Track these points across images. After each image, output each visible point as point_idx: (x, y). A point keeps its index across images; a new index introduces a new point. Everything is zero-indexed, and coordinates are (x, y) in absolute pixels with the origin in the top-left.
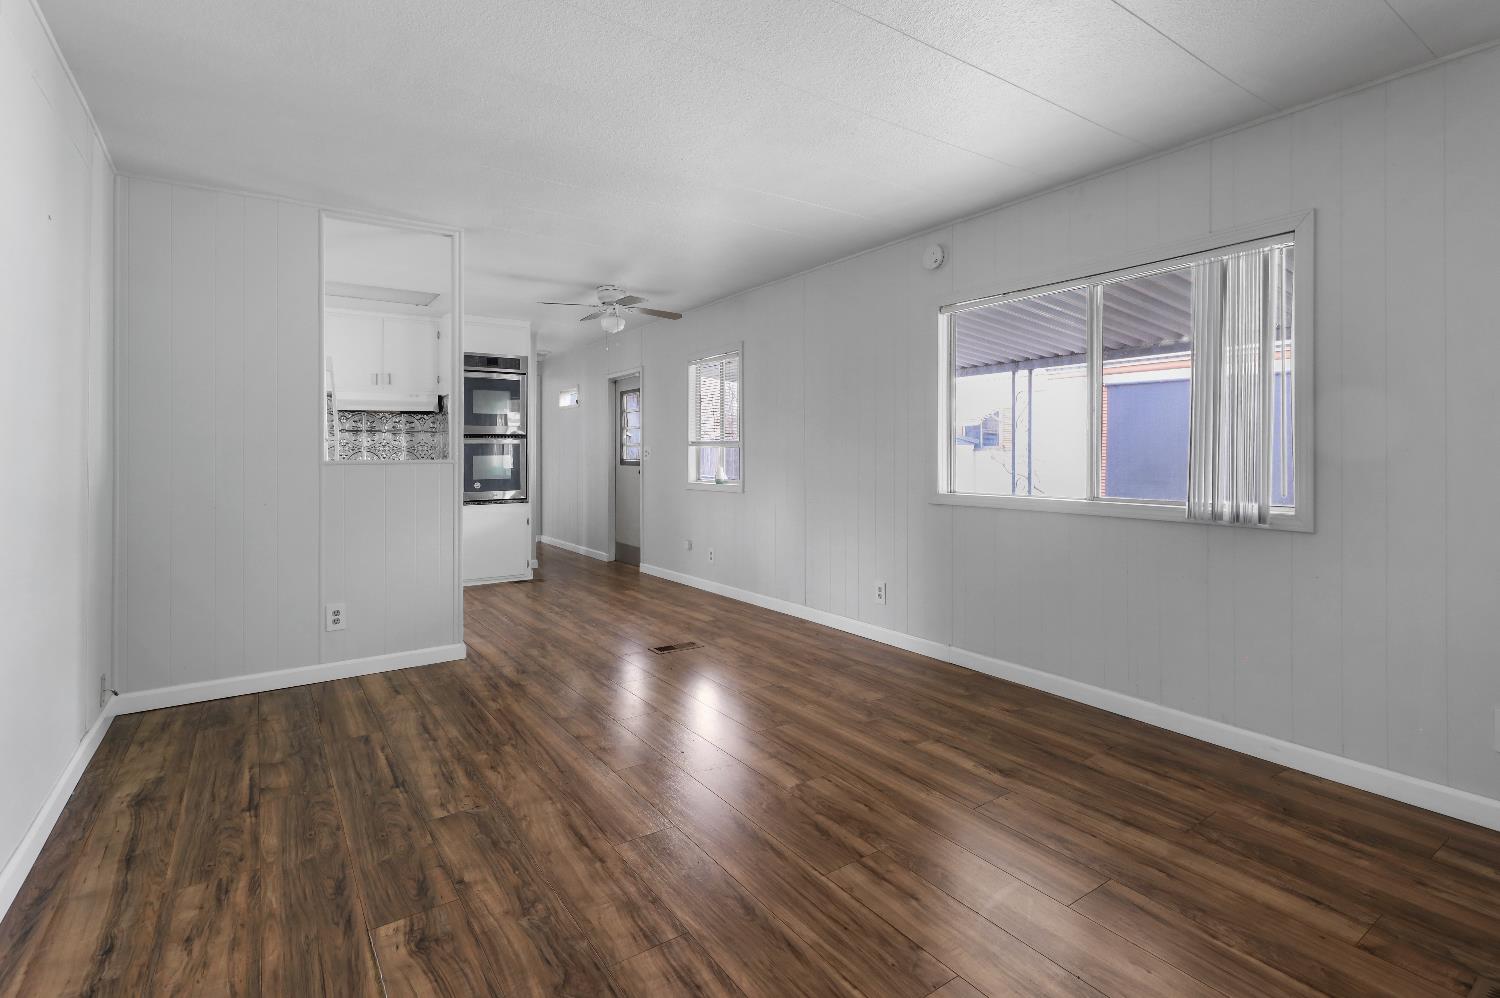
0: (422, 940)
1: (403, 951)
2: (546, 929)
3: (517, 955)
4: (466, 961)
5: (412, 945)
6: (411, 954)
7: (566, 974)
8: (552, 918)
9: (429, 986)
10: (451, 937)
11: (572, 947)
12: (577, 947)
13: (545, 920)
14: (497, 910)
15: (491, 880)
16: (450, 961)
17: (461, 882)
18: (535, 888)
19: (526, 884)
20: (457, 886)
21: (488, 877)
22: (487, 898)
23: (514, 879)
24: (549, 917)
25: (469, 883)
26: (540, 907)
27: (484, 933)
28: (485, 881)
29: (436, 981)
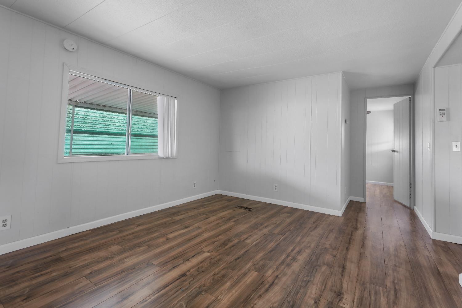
0: (339, 295)
1: (345, 297)
2: (309, 275)
3: (321, 275)
4: (332, 283)
5: (342, 296)
6: (343, 295)
7: (316, 266)
8: (306, 275)
9: (344, 285)
10: (331, 290)
11: (309, 269)
12: (308, 268)
13: (308, 276)
14: (315, 287)
15: (308, 294)
16: (335, 286)
17: (315, 302)
18: (300, 284)
19: (301, 286)
20: (318, 302)
21: (307, 297)
22: (314, 291)
23: (302, 290)
24: (306, 276)
25: (314, 300)
26: (305, 279)
27: (323, 285)
28: (309, 297)
29: (341, 284)
